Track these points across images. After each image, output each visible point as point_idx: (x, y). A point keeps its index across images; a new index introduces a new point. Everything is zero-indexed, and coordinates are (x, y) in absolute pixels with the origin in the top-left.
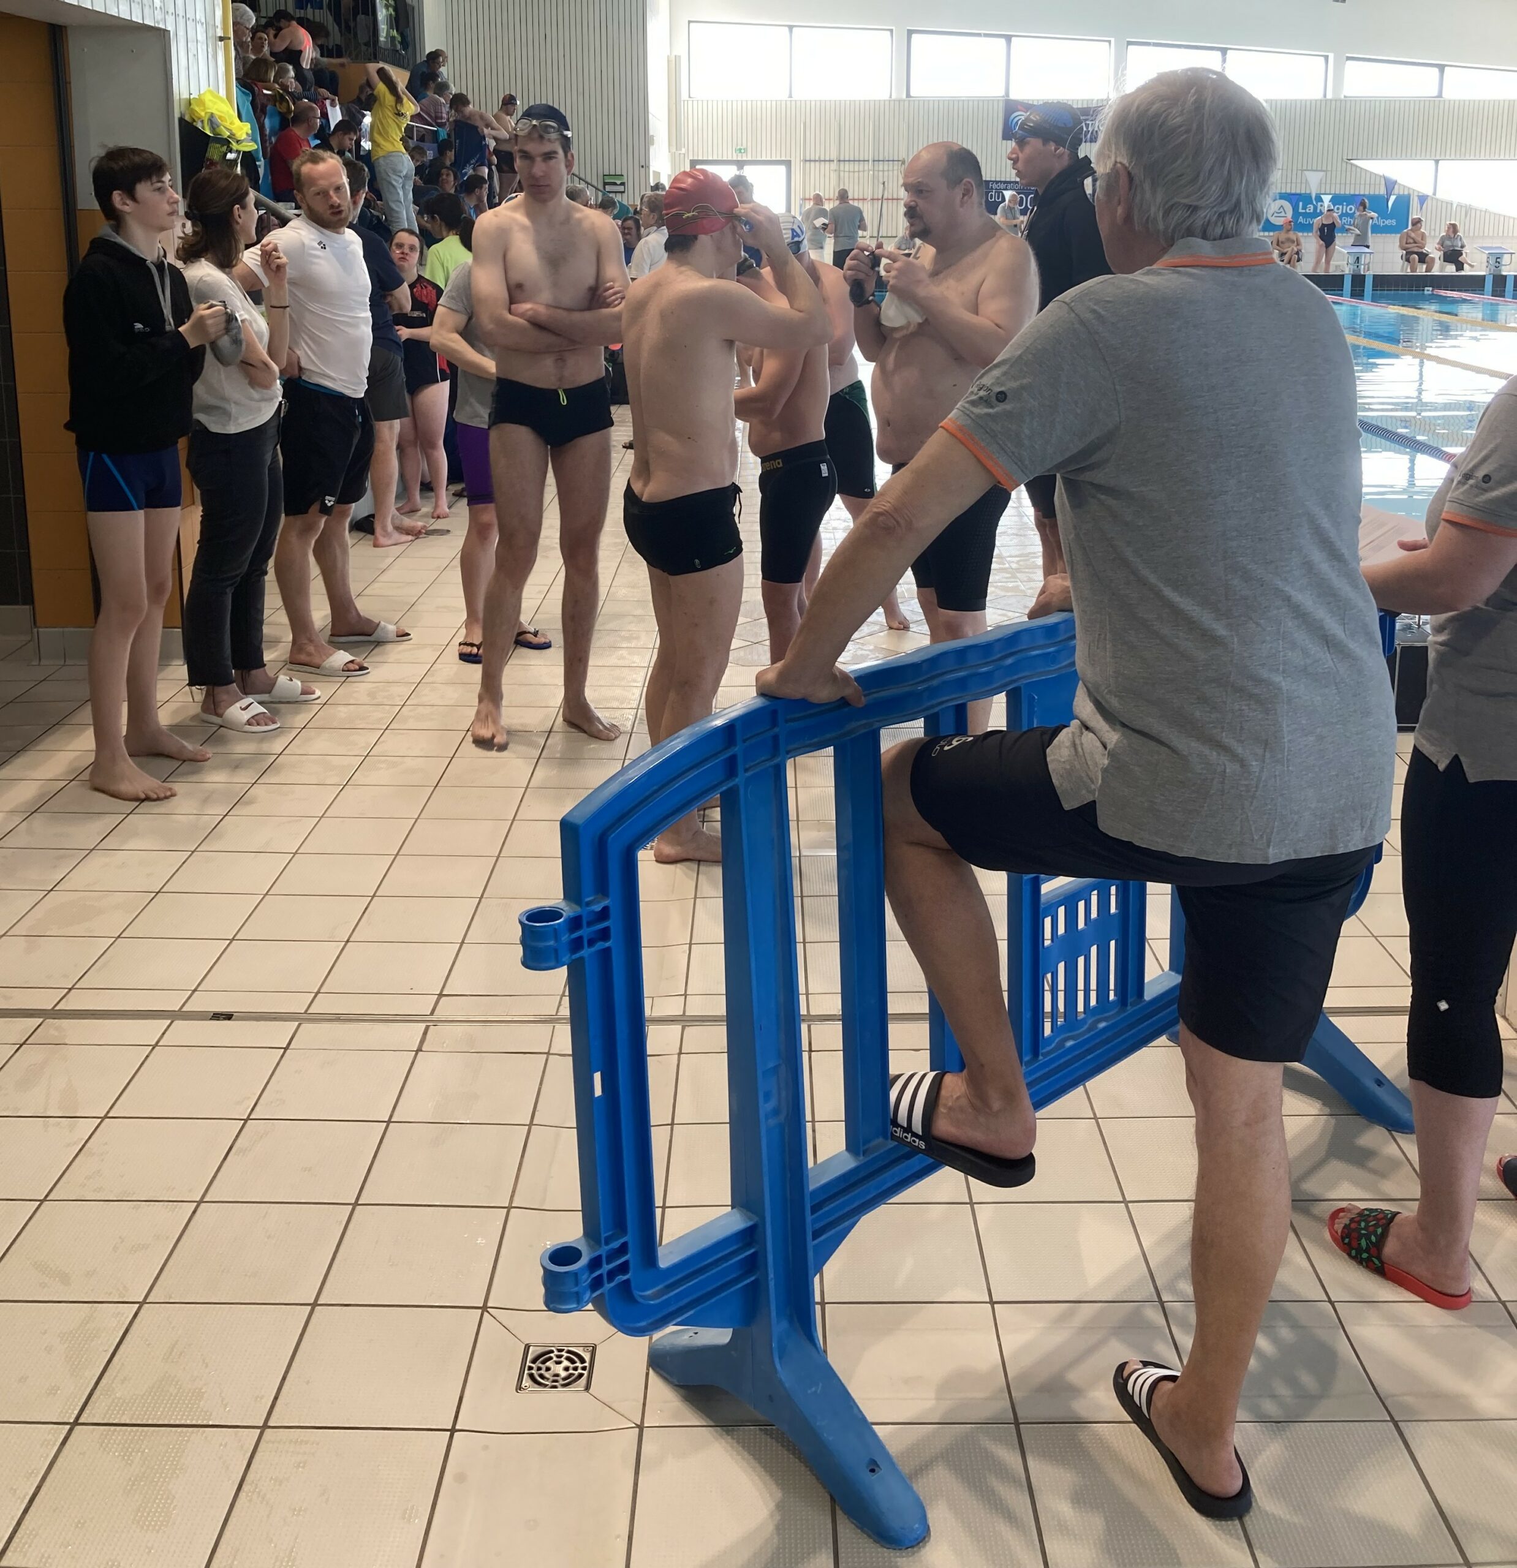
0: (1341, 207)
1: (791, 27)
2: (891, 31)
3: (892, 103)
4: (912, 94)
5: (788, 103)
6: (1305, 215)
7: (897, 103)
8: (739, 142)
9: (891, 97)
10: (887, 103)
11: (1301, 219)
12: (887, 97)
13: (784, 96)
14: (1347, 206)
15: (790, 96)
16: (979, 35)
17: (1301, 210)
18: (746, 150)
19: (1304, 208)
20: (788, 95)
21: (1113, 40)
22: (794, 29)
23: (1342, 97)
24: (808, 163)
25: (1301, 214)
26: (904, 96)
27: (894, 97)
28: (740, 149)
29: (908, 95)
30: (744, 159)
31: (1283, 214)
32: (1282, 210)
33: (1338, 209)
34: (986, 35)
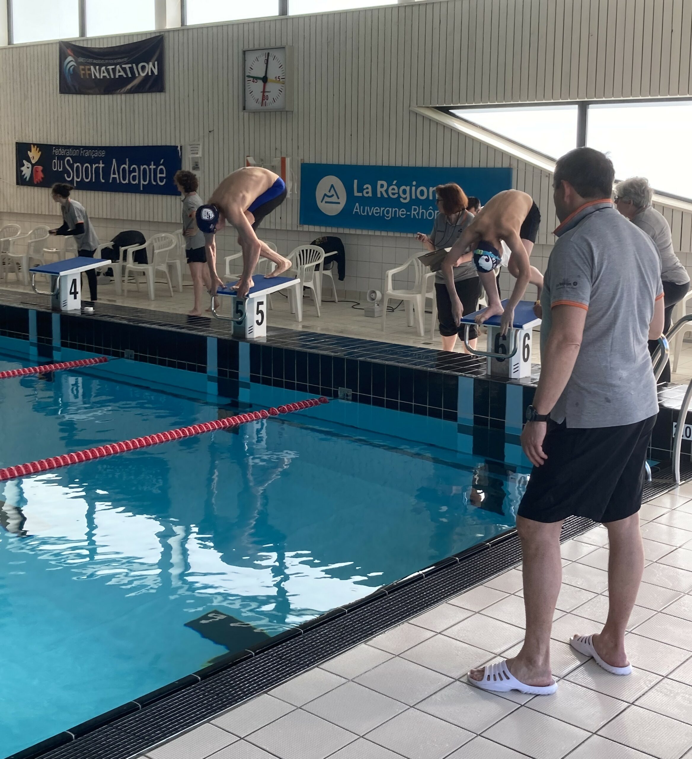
0: (408, 188)
4: (11, 41)
6: (364, 201)
11: (357, 208)
14: (417, 187)
17: (356, 194)
19: (360, 190)
25: (358, 199)
31: (335, 199)
32: (332, 192)
33: (404, 192)
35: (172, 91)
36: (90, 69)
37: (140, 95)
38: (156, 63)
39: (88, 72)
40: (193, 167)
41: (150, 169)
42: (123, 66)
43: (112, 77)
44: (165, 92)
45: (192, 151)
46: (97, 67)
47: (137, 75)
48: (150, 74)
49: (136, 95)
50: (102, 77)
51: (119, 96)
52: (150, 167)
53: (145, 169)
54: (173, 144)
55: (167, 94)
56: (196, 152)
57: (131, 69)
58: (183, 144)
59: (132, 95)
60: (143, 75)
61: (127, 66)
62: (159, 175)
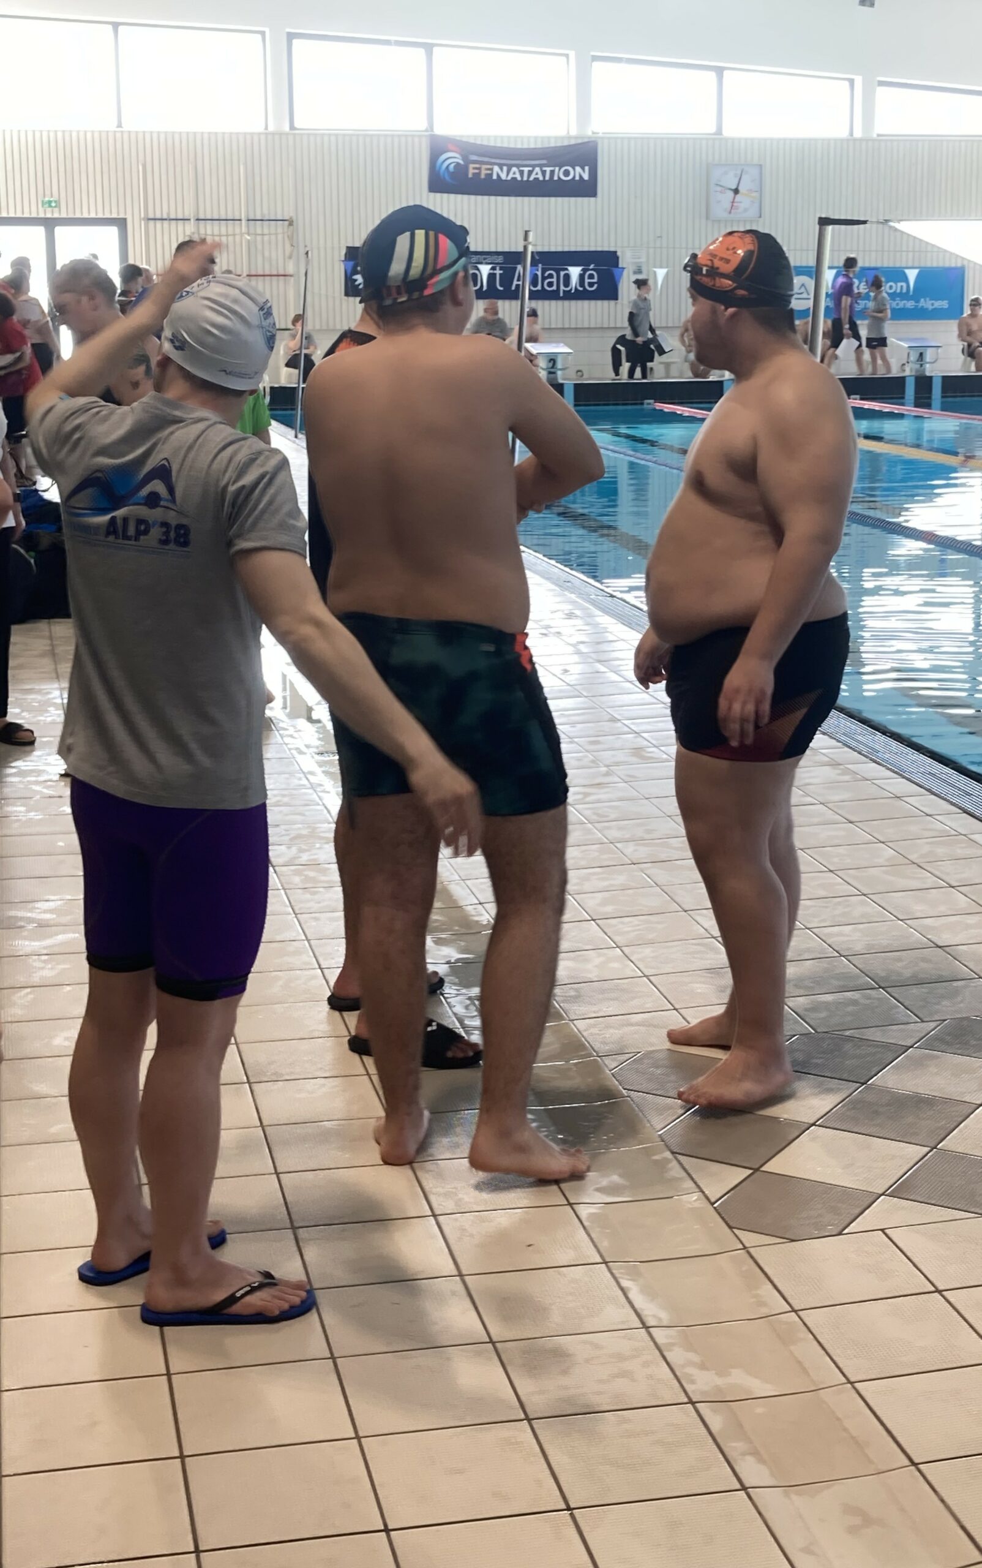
1: (116, 26)
2: (263, 33)
3: (270, 137)
4: (296, 125)
5: (118, 135)
7: (277, 137)
8: (48, 192)
9: (266, 128)
10: (263, 137)
12: (261, 129)
13: (112, 126)
15: (120, 125)
16: (387, 42)
18: (58, 203)
20: (116, 123)
21: (572, 54)
22: (121, 28)
23: (875, 136)
24: (151, 223)
26: (287, 128)
27: (271, 128)
28: (50, 202)
29: (292, 127)
30: (56, 215)
34: (399, 43)
35: (606, 197)
37: (559, 199)
42: (544, 169)
44: (597, 197)
45: (631, 254)
46: (505, 168)
49: (553, 199)
50: (509, 178)
51: (526, 199)
53: (566, 275)
54: (606, 249)
55: (600, 200)
56: (638, 257)
57: (552, 172)
61: (548, 169)
62: (587, 281)
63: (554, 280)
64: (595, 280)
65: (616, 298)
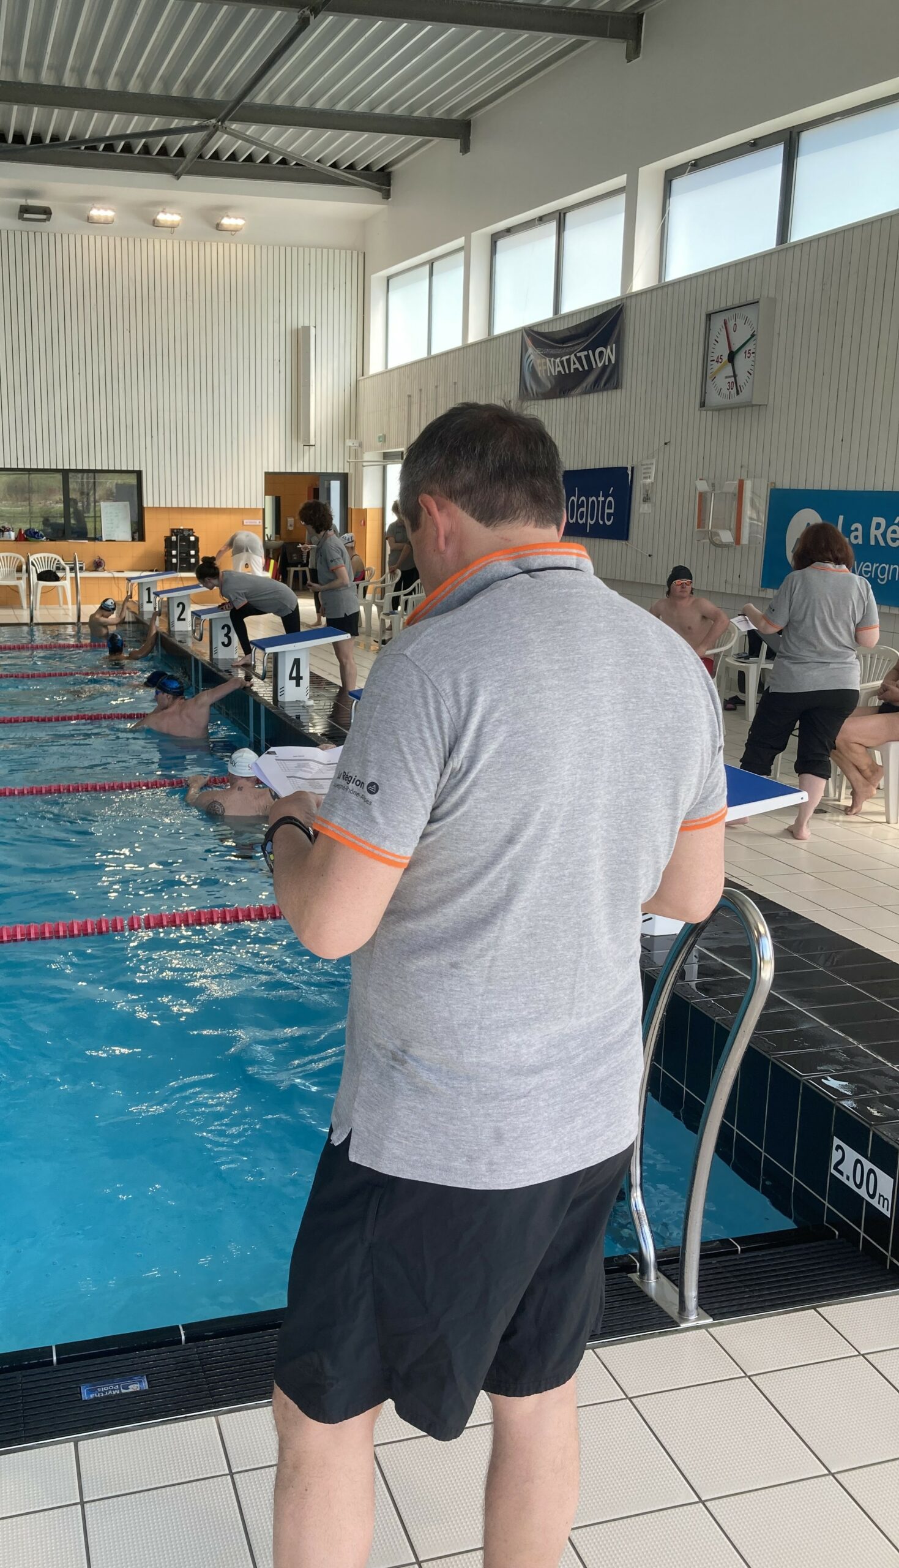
35: (628, 387)
36: (545, 364)
37: (596, 395)
38: (614, 345)
39: (544, 368)
40: (644, 498)
41: (598, 502)
42: (578, 354)
43: (567, 372)
44: (621, 388)
45: (644, 473)
46: (554, 360)
47: (594, 367)
48: (607, 364)
49: (591, 395)
50: (557, 373)
51: (575, 399)
52: (599, 499)
53: (593, 501)
54: (624, 465)
55: (623, 391)
56: (648, 475)
57: (587, 357)
58: (635, 463)
59: (587, 396)
60: (600, 365)
61: (582, 354)
62: (607, 511)
63: (584, 509)
64: (612, 511)
65: (627, 539)
